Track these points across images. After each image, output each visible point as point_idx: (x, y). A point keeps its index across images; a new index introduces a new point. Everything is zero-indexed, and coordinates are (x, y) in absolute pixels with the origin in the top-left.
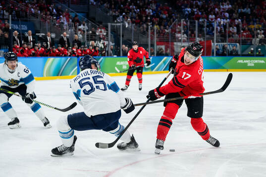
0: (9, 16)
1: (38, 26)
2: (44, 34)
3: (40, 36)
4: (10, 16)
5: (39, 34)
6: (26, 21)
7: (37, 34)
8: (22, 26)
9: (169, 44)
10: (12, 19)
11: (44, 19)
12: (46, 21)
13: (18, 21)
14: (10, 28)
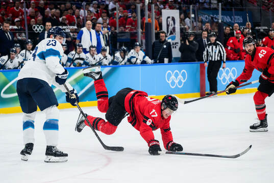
0: (218, 5)
1: (257, 16)
2: (266, 28)
3: (262, 30)
4: (220, 4)
5: (259, 28)
6: (241, 10)
7: (257, 28)
8: (236, 17)
10: (222, 9)
11: (267, 6)
12: (269, 8)
13: (231, 10)
14: (220, 21)
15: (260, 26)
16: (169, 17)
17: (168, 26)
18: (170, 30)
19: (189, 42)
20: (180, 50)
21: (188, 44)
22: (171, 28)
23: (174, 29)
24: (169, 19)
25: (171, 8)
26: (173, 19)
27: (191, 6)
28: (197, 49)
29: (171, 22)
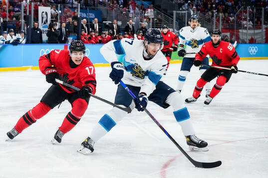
0: (78, 5)
1: (105, 14)
2: (111, 22)
3: (107, 24)
6: (94, 9)
7: (104, 22)
8: (90, 14)
9: (234, 31)
10: (81, 8)
11: (111, 7)
12: (113, 9)
13: (87, 9)
14: (79, 16)
15: (106, 21)
16: (43, 12)
17: (43, 18)
18: (44, 21)
19: (54, 29)
20: (48, 35)
21: (53, 31)
22: (44, 19)
23: (47, 20)
24: (43, 14)
25: (45, 5)
26: (46, 13)
27: (59, 5)
28: (60, 34)
29: (45, 16)
